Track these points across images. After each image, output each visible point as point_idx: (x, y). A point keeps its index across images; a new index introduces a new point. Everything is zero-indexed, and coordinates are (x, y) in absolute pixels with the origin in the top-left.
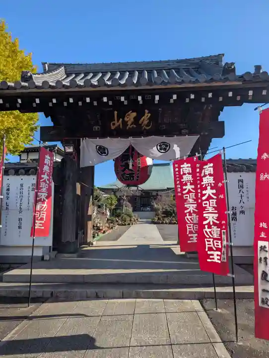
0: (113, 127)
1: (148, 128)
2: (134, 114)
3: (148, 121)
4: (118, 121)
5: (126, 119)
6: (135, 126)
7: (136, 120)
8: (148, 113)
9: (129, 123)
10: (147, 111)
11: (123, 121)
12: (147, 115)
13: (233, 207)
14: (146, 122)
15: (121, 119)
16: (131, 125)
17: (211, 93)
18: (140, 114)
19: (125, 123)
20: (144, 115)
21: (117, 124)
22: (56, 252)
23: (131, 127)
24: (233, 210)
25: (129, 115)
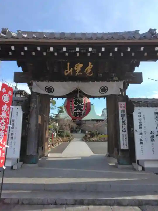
0: (66, 74)
1: (90, 75)
2: (81, 65)
3: (91, 70)
4: (70, 70)
5: (75, 68)
6: (81, 73)
7: (83, 69)
8: (91, 65)
9: (78, 71)
10: (90, 63)
11: (74, 70)
12: (90, 66)
13: (152, 132)
14: (89, 71)
15: (72, 69)
16: (78, 73)
17: (143, 48)
18: (86, 66)
19: (74, 71)
20: (88, 66)
21: (69, 72)
22: (22, 163)
23: (79, 74)
24: (151, 133)
25: (78, 66)
